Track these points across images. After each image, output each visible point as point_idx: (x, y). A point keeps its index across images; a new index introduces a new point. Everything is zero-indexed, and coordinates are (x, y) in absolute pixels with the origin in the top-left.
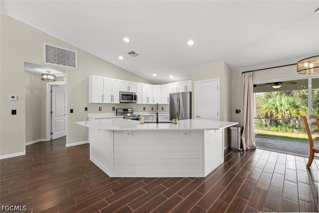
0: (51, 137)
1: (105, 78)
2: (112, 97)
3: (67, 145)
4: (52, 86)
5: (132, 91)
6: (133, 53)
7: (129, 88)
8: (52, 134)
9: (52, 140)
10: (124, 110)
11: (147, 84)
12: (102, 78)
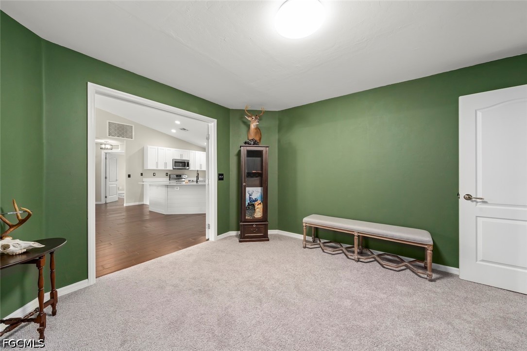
0: (106, 200)
1: (159, 148)
2: (166, 164)
3: (125, 205)
4: (106, 153)
5: (185, 158)
6: (184, 129)
7: (181, 155)
8: (106, 197)
9: (106, 203)
10: (177, 176)
11: (200, 152)
12: (156, 147)
